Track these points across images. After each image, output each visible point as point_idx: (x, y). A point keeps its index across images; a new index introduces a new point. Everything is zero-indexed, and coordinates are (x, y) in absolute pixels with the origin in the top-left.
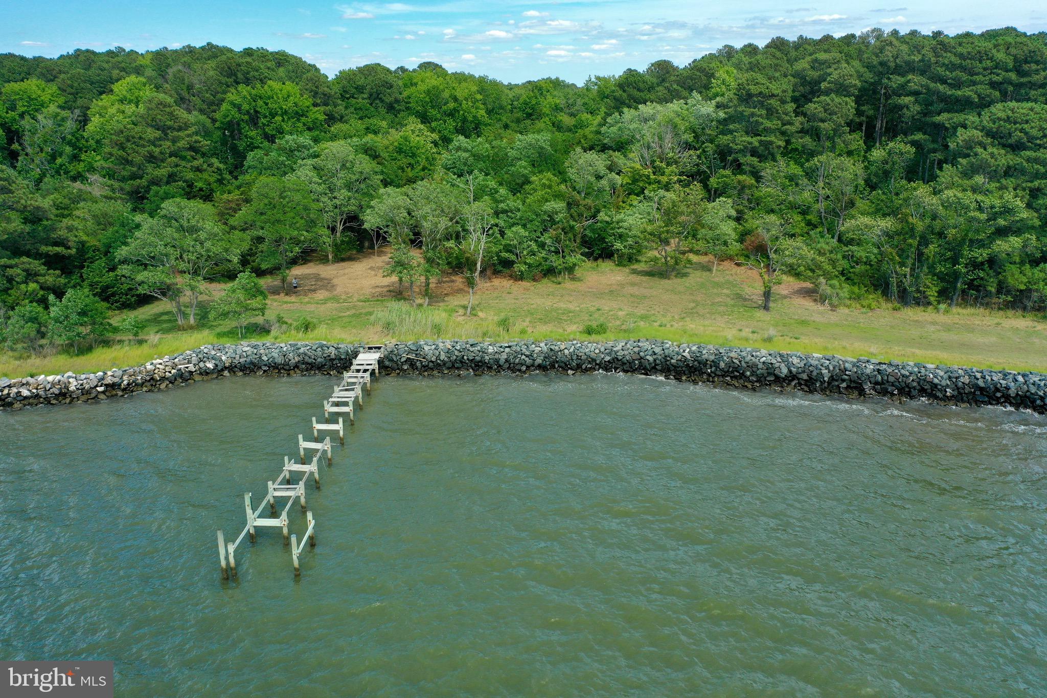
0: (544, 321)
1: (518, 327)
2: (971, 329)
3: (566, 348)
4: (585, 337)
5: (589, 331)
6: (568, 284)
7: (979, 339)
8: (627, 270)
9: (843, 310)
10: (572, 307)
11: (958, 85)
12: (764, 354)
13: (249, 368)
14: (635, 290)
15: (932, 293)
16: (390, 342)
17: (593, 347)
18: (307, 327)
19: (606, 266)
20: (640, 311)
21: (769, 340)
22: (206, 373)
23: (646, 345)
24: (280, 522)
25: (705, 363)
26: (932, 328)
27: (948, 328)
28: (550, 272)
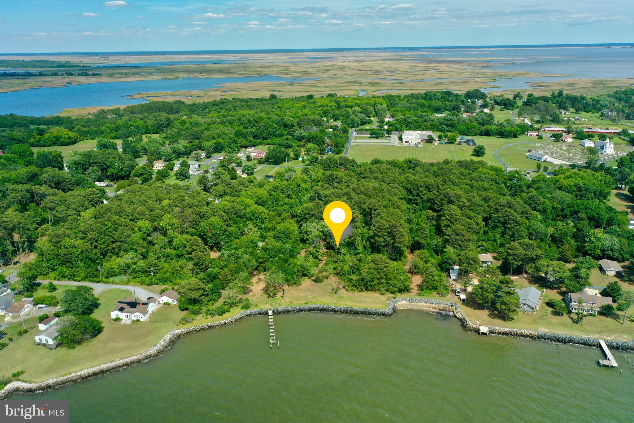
0: (297, 300)
1: (293, 303)
2: (368, 297)
3: (302, 307)
4: (305, 305)
5: (306, 303)
6: (300, 286)
7: (369, 300)
8: (311, 280)
9: (349, 293)
10: (301, 295)
11: (379, 232)
12: (334, 307)
13: (250, 315)
14: (312, 288)
15: (364, 289)
16: (273, 308)
17: (307, 306)
18: (256, 306)
19: (306, 278)
20: (314, 296)
21: (335, 303)
22: (244, 317)
23: (315, 306)
24: (275, 342)
25: (324, 309)
26: (362, 297)
27: (365, 297)
28: (295, 283)
